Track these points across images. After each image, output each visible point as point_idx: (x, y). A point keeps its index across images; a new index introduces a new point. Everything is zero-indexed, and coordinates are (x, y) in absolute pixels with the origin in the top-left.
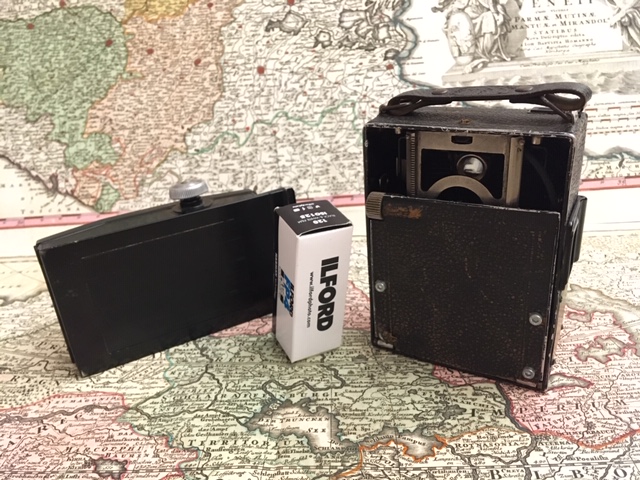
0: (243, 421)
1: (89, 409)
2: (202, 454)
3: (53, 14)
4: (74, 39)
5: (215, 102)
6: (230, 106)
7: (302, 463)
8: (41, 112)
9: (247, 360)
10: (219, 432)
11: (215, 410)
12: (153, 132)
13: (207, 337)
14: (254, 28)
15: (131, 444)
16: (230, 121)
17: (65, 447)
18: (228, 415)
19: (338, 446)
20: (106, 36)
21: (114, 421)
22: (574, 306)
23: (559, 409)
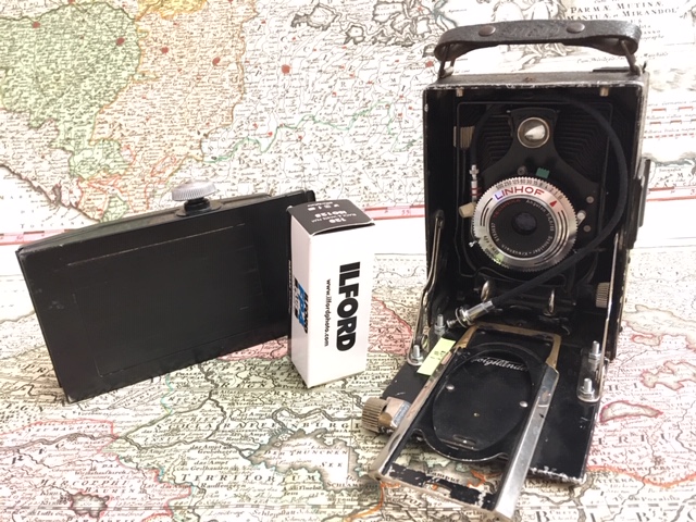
0: (246, 453)
1: (73, 437)
2: (195, 491)
3: (60, 11)
4: (82, 38)
5: (235, 105)
6: (252, 108)
7: (313, 501)
8: (45, 117)
9: (257, 385)
10: (218, 466)
11: (215, 441)
12: (165, 138)
13: (214, 360)
14: (279, 24)
15: (115, 477)
16: (251, 127)
17: (41, 480)
18: (230, 446)
19: (355, 482)
20: (117, 34)
21: (99, 451)
22: (639, 329)
23: (620, 441)
